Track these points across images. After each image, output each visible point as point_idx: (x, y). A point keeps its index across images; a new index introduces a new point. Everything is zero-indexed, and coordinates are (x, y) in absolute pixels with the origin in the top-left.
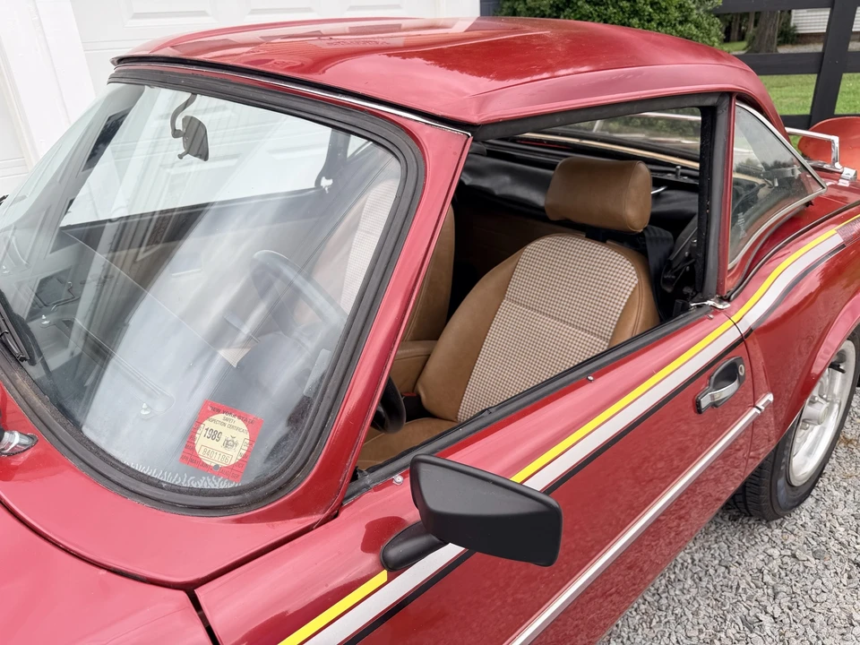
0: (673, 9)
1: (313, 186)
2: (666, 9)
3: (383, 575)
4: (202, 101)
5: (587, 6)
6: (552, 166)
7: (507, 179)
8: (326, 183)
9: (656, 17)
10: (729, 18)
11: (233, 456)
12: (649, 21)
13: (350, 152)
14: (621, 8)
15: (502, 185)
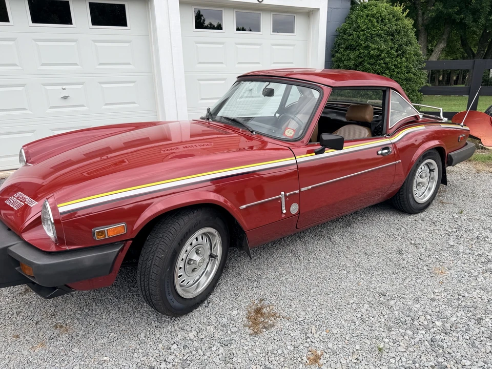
0: (404, 68)
1: (273, 116)
2: (401, 67)
3: (314, 154)
4: (272, 84)
5: (368, 65)
6: (346, 111)
7: (335, 115)
8: (277, 115)
9: (396, 70)
10: (458, 72)
11: (291, 135)
12: (393, 72)
13: (286, 106)
14: (382, 67)
15: (333, 116)
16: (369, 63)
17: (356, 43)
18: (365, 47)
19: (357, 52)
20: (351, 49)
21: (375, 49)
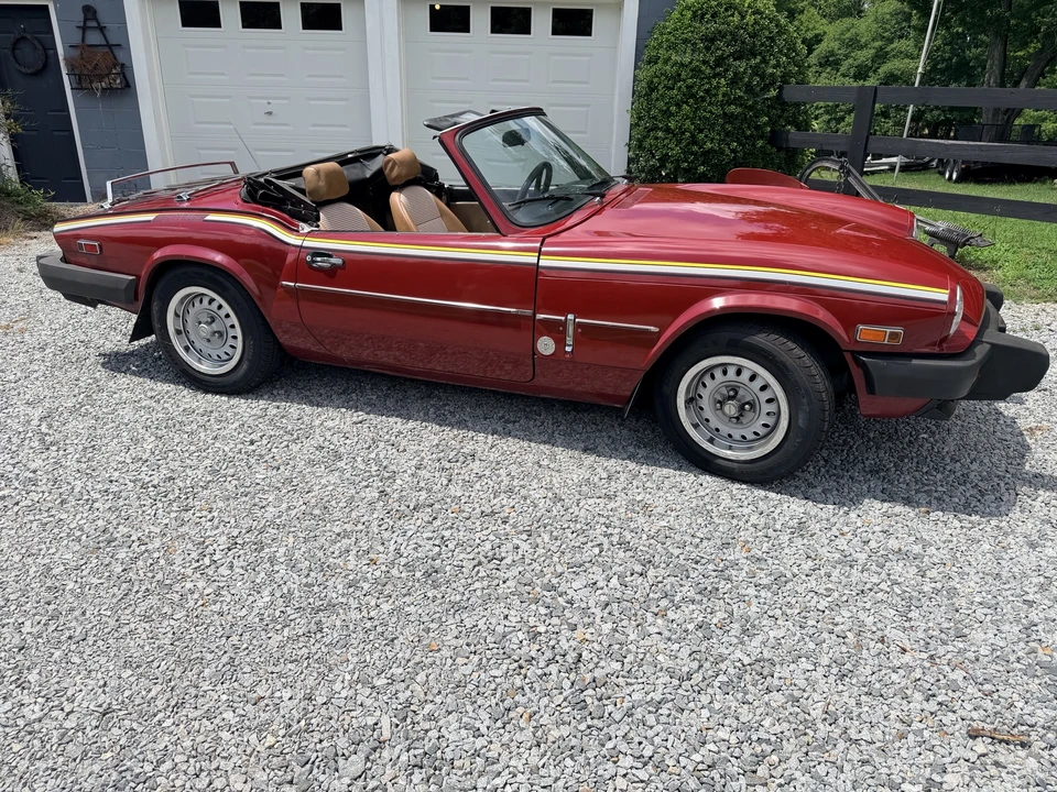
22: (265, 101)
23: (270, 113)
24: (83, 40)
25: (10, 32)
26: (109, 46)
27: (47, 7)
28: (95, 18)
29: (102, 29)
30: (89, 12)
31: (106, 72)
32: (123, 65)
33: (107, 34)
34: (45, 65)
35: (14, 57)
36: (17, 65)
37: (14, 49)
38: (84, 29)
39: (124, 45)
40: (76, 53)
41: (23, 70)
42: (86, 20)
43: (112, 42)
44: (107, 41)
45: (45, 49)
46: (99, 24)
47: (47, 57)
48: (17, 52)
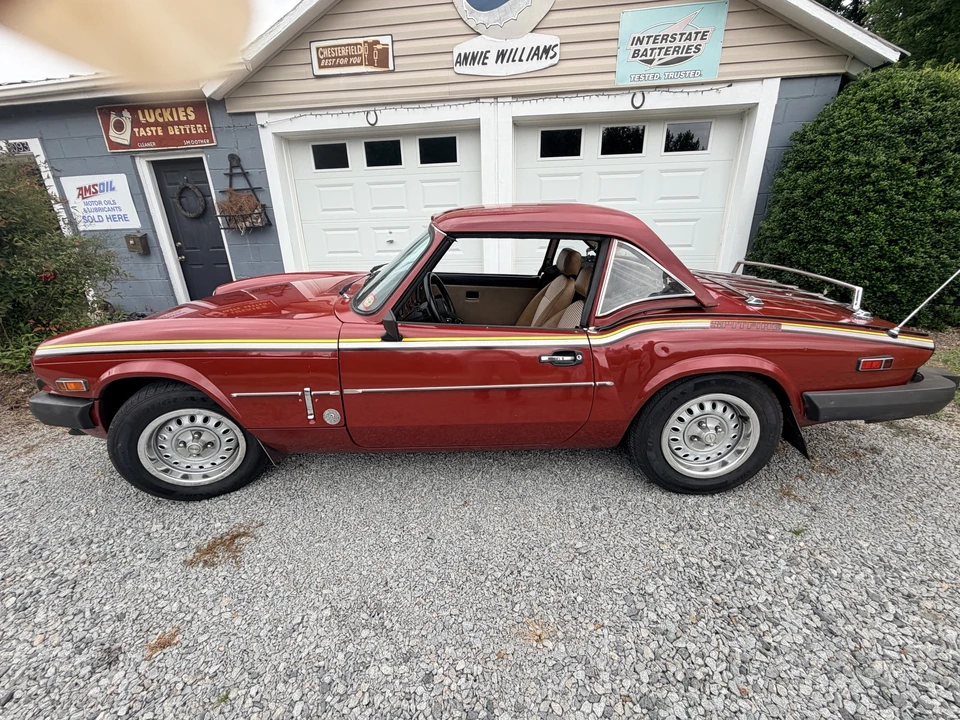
16: (836, 193)
17: (820, 155)
18: (836, 163)
19: (814, 174)
20: (806, 168)
21: (859, 163)
22: (387, 231)
23: (391, 242)
24: (231, 186)
25: (176, 184)
26: (253, 190)
27: (201, 159)
28: (239, 166)
29: (245, 175)
30: (234, 160)
31: (250, 212)
32: (264, 206)
33: (250, 178)
34: (205, 210)
35: (181, 204)
36: (183, 212)
37: (180, 198)
38: (231, 176)
39: (264, 189)
40: (225, 198)
41: (188, 214)
42: (232, 167)
43: (254, 186)
44: (250, 185)
45: (204, 196)
46: (242, 169)
47: (206, 203)
48: (183, 200)
